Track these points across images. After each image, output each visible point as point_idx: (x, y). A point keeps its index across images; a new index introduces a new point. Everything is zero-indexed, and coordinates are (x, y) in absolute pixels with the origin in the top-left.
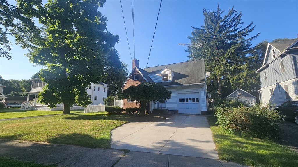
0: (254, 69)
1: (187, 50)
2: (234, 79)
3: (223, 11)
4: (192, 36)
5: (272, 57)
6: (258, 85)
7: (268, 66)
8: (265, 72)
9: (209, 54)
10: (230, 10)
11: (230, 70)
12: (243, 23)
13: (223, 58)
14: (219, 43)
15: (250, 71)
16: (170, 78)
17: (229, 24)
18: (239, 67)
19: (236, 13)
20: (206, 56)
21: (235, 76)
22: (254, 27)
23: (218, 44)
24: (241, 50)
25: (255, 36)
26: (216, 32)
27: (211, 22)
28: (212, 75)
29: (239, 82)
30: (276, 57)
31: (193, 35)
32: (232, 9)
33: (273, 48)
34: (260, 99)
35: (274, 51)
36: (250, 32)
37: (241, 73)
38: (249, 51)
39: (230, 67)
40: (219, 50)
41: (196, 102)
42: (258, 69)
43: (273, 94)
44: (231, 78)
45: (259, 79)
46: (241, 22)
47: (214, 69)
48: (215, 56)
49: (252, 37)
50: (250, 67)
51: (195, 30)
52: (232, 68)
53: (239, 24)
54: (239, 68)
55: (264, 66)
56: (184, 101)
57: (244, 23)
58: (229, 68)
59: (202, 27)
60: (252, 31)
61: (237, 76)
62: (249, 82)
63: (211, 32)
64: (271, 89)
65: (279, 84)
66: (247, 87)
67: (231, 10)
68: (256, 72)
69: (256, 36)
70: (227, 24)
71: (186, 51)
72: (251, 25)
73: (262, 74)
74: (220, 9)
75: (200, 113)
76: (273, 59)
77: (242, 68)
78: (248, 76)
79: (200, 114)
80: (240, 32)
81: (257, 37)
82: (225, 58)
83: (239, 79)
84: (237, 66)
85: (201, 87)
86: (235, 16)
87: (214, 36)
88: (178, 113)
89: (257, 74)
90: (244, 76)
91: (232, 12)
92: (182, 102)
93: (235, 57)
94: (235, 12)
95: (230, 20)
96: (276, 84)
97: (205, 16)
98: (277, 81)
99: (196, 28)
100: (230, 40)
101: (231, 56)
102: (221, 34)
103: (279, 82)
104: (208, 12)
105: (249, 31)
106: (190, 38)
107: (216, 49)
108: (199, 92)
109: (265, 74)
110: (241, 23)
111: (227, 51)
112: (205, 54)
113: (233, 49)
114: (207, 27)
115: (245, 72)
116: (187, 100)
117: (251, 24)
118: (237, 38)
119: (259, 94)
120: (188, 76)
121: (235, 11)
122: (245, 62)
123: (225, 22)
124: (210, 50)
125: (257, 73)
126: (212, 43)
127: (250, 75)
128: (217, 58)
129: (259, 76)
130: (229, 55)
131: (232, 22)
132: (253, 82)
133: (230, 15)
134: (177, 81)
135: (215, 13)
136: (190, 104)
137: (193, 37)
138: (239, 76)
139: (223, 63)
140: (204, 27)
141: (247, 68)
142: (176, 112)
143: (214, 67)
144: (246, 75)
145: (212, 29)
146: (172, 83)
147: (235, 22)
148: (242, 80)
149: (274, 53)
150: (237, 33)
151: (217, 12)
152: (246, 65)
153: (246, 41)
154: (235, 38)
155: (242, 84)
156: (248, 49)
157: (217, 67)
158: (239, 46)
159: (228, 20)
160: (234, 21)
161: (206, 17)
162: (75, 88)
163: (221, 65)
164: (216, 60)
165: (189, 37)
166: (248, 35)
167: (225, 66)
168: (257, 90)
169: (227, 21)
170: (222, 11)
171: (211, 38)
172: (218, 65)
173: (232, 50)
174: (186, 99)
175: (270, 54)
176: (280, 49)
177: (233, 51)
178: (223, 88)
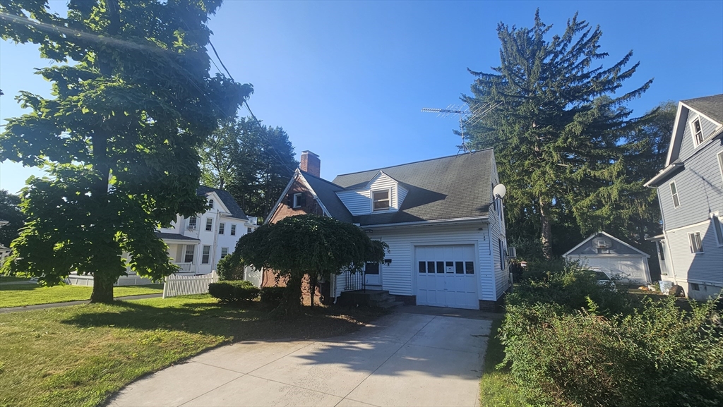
0: (640, 176)
1: (459, 131)
2: (585, 205)
3: (549, 28)
4: (473, 96)
5: (692, 141)
6: (652, 220)
7: (680, 168)
8: (673, 185)
9: (515, 139)
10: (568, 23)
11: (571, 181)
12: (604, 54)
13: (551, 150)
14: (540, 110)
15: (628, 182)
16: (394, 203)
17: (567, 60)
18: (598, 174)
19: (585, 31)
20: (508, 144)
21: (586, 197)
22: (636, 66)
23: (537, 112)
24: (603, 126)
25: (641, 89)
26: (533, 81)
27: (518, 57)
28: (524, 195)
29: (598, 213)
30: (707, 140)
31: (475, 92)
32: (575, 19)
33: (696, 115)
34: (660, 261)
35: (697, 124)
36: (626, 79)
37: (602, 188)
38: (624, 129)
39: (572, 172)
40: (541, 127)
41: (467, 273)
42: (652, 178)
43: (701, 250)
44: (577, 201)
45: (655, 205)
46: (598, 51)
47: (529, 178)
48: (532, 143)
49: (633, 92)
50: (629, 173)
51: (477, 78)
52: (578, 174)
53: (595, 57)
54: (596, 174)
55: (669, 166)
56: (431, 270)
57: (607, 54)
58: (568, 176)
59: (494, 69)
60: (631, 75)
61: (592, 196)
62: (625, 213)
63: (519, 82)
64: (692, 235)
65: (720, 219)
66: (623, 226)
67: (571, 24)
68: (646, 185)
69: (644, 88)
70: (561, 59)
71: (457, 133)
72: (627, 58)
73: (664, 192)
74: (541, 21)
75: (476, 306)
76: (696, 146)
77: (606, 174)
78: (623, 198)
79: (478, 308)
80: (597, 79)
81: (647, 90)
82: (558, 149)
83: (600, 205)
84: (594, 169)
85: (481, 229)
86: (582, 39)
87: (527, 91)
88: (415, 304)
89: (648, 190)
90: (612, 196)
91: (574, 27)
92: (427, 270)
93: (587, 145)
94: (583, 28)
95: (569, 49)
96: (709, 221)
97: (502, 42)
98: (710, 211)
99: (480, 73)
100: (571, 101)
101: (575, 143)
102: (546, 85)
103: (717, 214)
104: (510, 30)
105: (623, 76)
106: (466, 99)
107: (534, 125)
108: (472, 243)
109: (674, 191)
110: (599, 56)
111: (564, 129)
112: (506, 140)
113: (580, 123)
114: (509, 68)
115: (615, 187)
116: (440, 264)
117: (627, 56)
118: (589, 95)
119: (658, 247)
120: (442, 197)
121: (582, 25)
122: (614, 160)
123: (556, 56)
124: (517, 127)
125: (650, 189)
126: (522, 110)
127: (630, 195)
128: (537, 149)
129: (657, 197)
130: (570, 140)
131: (574, 53)
132: (638, 214)
133: (570, 37)
134: (412, 211)
135: (528, 33)
136: (450, 278)
137: (475, 97)
138: (598, 196)
139: (552, 163)
140: (500, 69)
141: (619, 174)
142: (408, 303)
143: (529, 173)
144: (619, 195)
145: (523, 75)
146: (400, 216)
147: (582, 54)
148: (607, 207)
149: (698, 129)
150: (589, 82)
151: (534, 31)
152: (616, 166)
153: (614, 102)
154: (585, 97)
155: (608, 218)
156: (623, 125)
157: (538, 172)
158: (596, 116)
159: (563, 48)
160: (580, 50)
161: (505, 42)
162: (119, 229)
163: (548, 168)
164: (534, 153)
165: (465, 97)
166: (621, 86)
167: (559, 170)
168: (652, 235)
169: (561, 52)
170: (546, 27)
171: (521, 97)
172: (539, 167)
173: (576, 126)
174: (437, 262)
175: (686, 135)
176: (717, 116)
177: (578, 129)
178: (555, 229)
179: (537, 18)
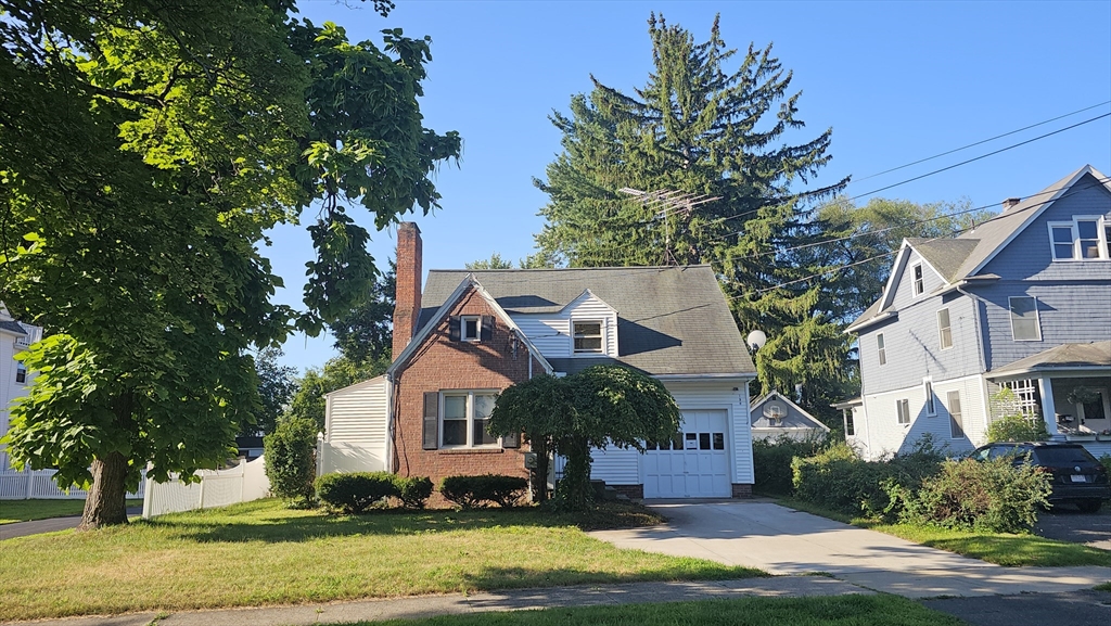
179: (715, 29)
